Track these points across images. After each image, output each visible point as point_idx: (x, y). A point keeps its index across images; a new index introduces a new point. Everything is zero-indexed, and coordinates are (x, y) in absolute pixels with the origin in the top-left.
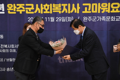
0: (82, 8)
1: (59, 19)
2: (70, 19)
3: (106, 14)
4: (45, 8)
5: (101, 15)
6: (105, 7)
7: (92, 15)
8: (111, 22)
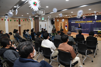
0: (86, 22)
1: (83, 23)
2: (84, 23)
3: (90, 23)
4: (81, 22)
5: (89, 23)
6: (90, 21)
7: (88, 23)
8: (91, 24)
